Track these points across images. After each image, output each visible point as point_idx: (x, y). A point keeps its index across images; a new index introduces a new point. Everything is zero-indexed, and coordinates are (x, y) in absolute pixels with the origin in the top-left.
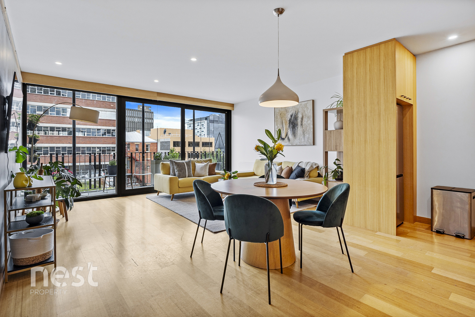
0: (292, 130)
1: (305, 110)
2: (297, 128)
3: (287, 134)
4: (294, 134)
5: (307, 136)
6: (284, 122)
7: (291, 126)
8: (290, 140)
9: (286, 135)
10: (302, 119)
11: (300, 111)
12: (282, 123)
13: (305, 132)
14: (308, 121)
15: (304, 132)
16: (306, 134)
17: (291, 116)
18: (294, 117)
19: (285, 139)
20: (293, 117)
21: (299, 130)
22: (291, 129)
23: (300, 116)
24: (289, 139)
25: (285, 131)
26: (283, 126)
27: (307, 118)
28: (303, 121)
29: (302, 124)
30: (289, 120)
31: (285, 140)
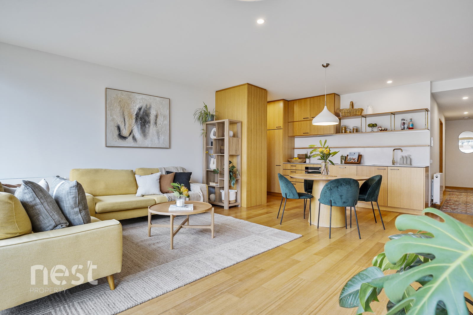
0: (141, 128)
1: (160, 107)
2: (149, 126)
3: (132, 131)
4: (144, 133)
5: (162, 138)
6: (126, 113)
7: (139, 122)
8: (137, 139)
9: (130, 134)
10: (157, 117)
11: (153, 106)
12: (123, 114)
13: (160, 133)
14: (164, 121)
15: (158, 133)
16: (160, 135)
17: (140, 109)
18: (144, 112)
19: (128, 138)
20: (142, 110)
21: (152, 129)
22: (139, 126)
23: (153, 113)
24: (134, 138)
25: (129, 127)
26: (124, 119)
27: (163, 118)
28: (158, 120)
29: (156, 123)
30: (136, 113)
31: (127, 140)
